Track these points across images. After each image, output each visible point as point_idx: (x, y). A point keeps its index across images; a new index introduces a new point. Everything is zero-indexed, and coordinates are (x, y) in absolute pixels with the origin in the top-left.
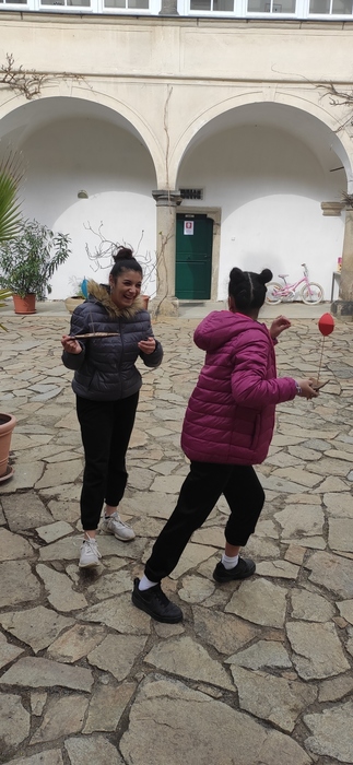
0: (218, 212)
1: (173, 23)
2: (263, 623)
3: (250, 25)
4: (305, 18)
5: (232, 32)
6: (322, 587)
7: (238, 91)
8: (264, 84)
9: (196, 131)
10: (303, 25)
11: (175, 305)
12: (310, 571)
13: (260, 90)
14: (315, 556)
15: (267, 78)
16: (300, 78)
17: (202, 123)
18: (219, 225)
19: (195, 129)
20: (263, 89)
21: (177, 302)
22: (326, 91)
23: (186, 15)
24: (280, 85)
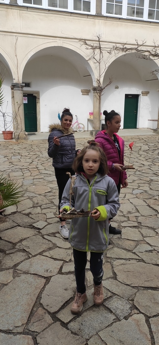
0: (38, 93)
1: (16, 8)
2: (136, 240)
3: (50, 12)
4: (72, 12)
5: (42, 15)
6: (147, 227)
7: (46, 41)
8: (57, 38)
9: (30, 57)
10: (72, 15)
11: (26, 135)
12: (141, 223)
13: (56, 41)
14: (139, 218)
15: (59, 36)
16: (72, 37)
17: (32, 53)
18: (39, 99)
19: (29, 56)
20: (57, 41)
21: (27, 133)
22: (83, 43)
23: (21, 5)
24: (64, 39)
